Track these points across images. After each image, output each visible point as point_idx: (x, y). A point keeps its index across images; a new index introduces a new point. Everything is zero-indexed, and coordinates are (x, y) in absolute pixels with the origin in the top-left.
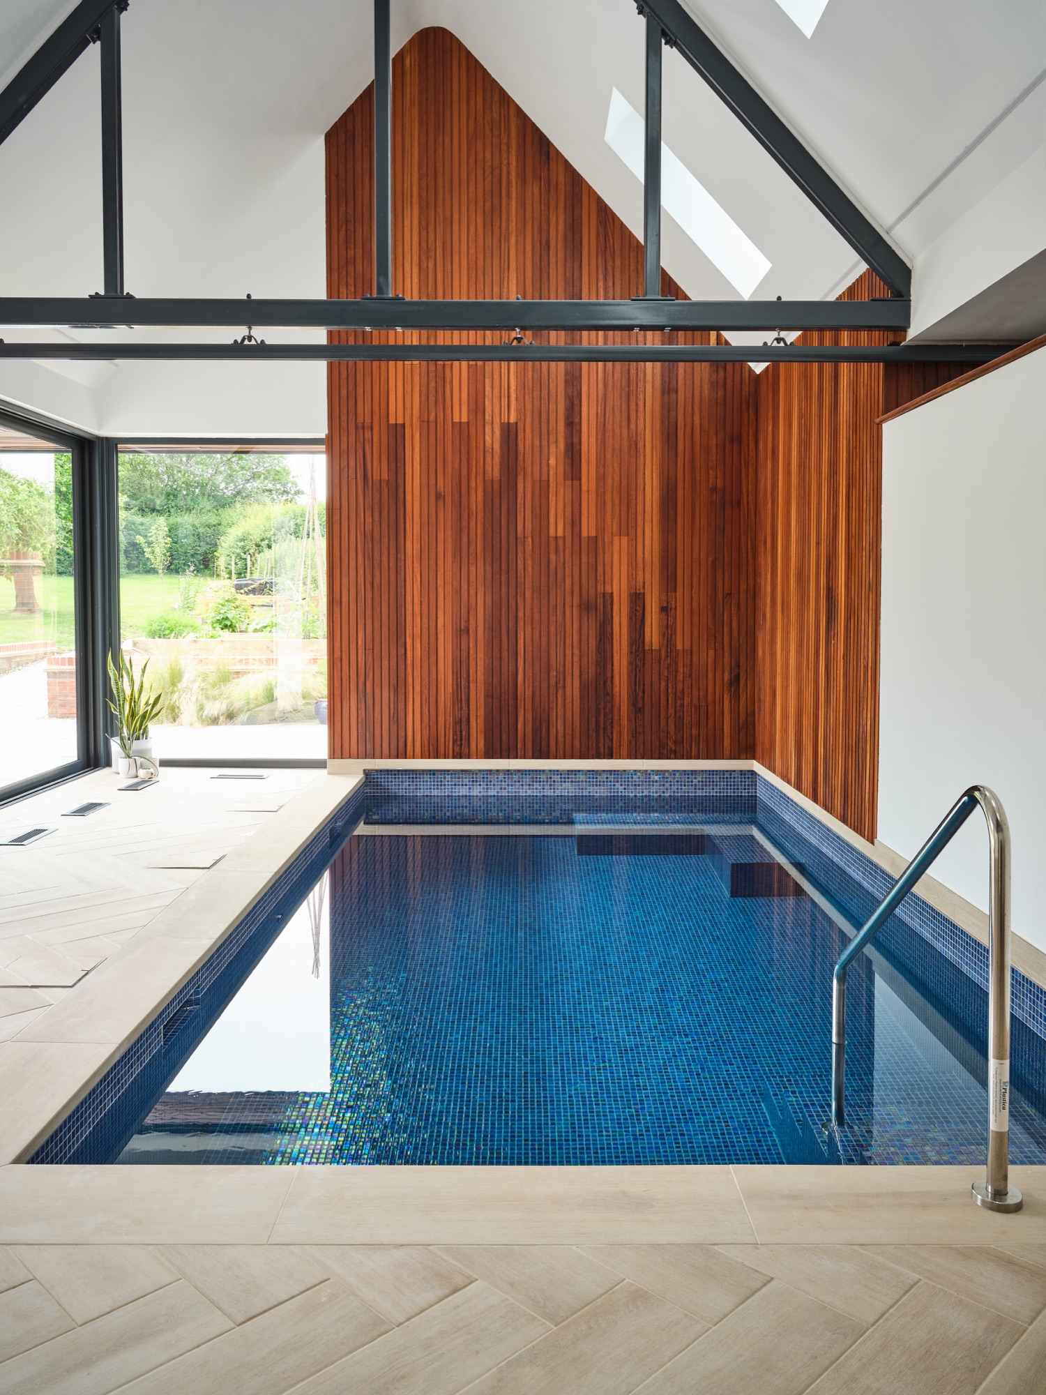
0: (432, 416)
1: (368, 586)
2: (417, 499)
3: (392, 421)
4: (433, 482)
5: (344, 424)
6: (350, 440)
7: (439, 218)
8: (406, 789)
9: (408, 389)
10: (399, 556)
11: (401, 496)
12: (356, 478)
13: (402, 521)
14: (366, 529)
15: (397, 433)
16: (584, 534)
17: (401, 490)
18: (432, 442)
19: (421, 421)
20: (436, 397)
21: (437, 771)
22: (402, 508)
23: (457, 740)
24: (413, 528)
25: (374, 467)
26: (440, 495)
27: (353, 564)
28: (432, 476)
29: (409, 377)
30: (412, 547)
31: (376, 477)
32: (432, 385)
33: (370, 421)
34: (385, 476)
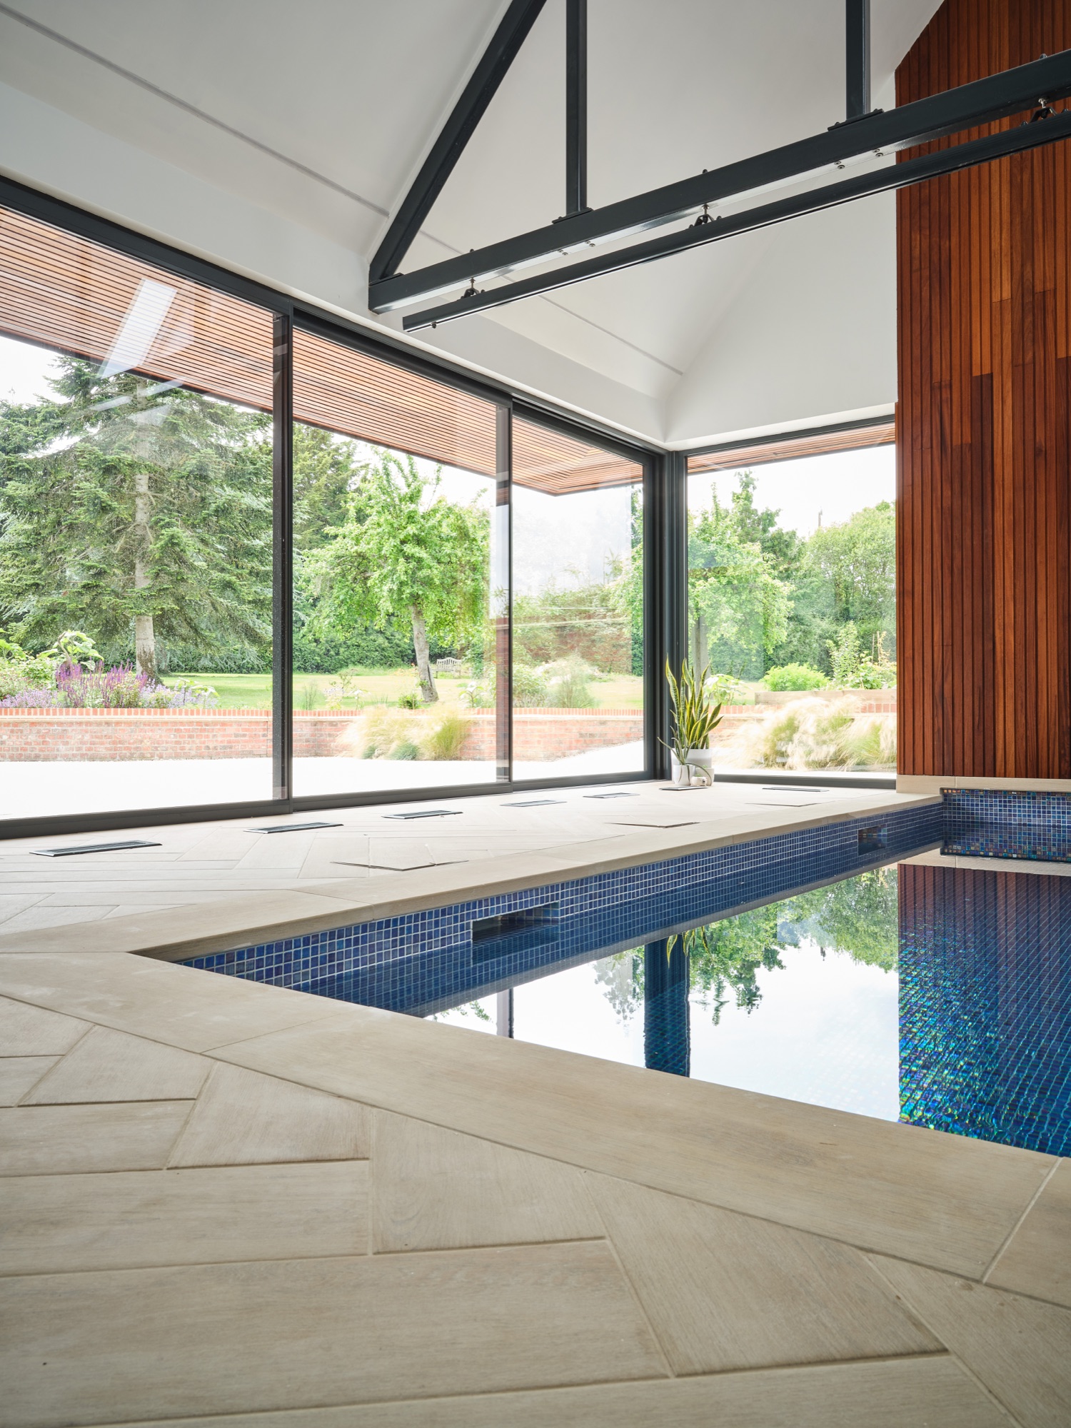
0: (1029, 357)
1: (946, 571)
2: (1009, 459)
3: (976, 373)
4: (1030, 436)
5: (917, 387)
6: (924, 404)
8: (996, 815)
9: (997, 330)
10: (985, 531)
11: (988, 459)
12: (932, 447)
13: (989, 489)
14: (944, 505)
15: (983, 387)
17: (988, 452)
18: (1029, 390)
19: (1014, 365)
20: (1034, 333)
21: (1039, 793)
22: (989, 474)
23: (1065, 754)
24: (1004, 496)
25: (954, 432)
26: (1041, 451)
27: (927, 546)
28: (1029, 429)
29: (998, 316)
30: (1002, 519)
31: (957, 441)
32: (1029, 319)
33: (949, 378)
34: (967, 439)
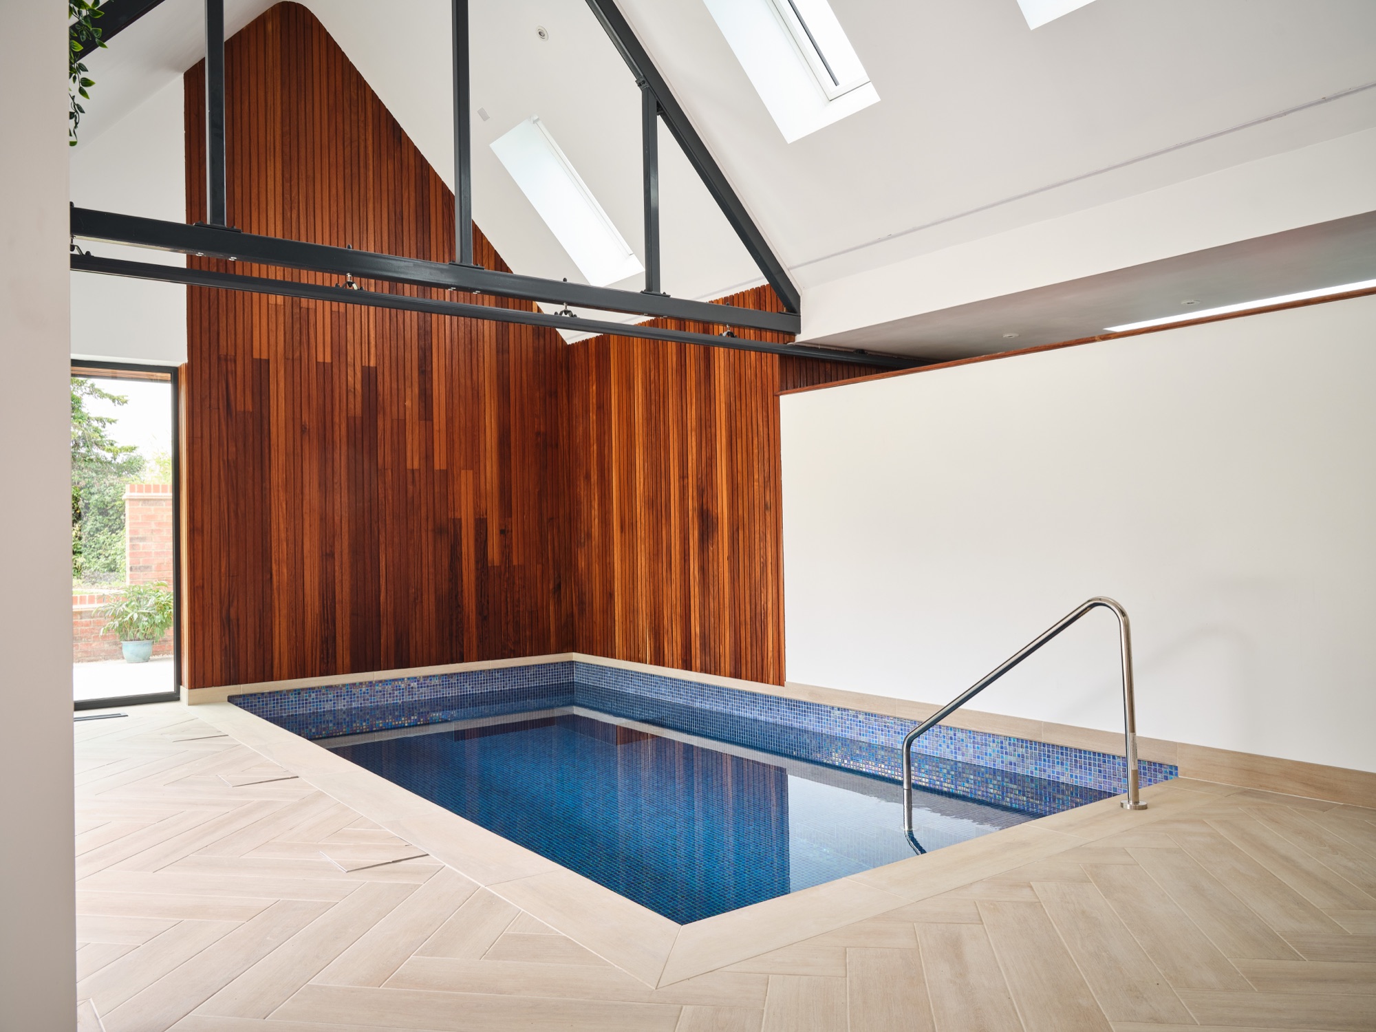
0: (297, 354)
1: (232, 514)
2: (282, 431)
3: (256, 356)
4: (298, 415)
5: (206, 355)
6: (212, 371)
7: (302, 175)
8: (270, 711)
9: (272, 326)
10: (264, 485)
11: (266, 427)
12: (219, 409)
13: (267, 451)
14: (230, 458)
15: (261, 367)
16: (437, 467)
17: (266, 422)
18: (297, 379)
19: (286, 359)
20: (300, 337)
21: (303, 689)
22: (267, 439)
23: (323, 658)
24: (279, 460)
25: (238, 399)
26: (306, 428)
27: (215, 492)
28: (297, 410)
29: (274, 316)
30: (277, 476)
31: (240, 408)
32: (297, 326)
33: (233, 354)
34: (249, 407)
